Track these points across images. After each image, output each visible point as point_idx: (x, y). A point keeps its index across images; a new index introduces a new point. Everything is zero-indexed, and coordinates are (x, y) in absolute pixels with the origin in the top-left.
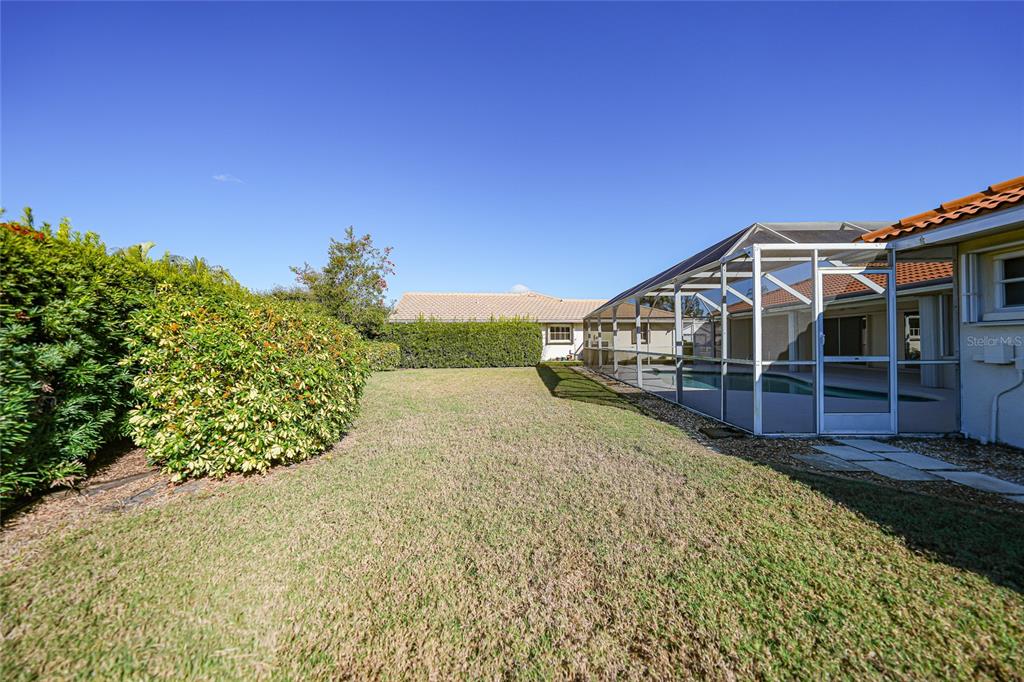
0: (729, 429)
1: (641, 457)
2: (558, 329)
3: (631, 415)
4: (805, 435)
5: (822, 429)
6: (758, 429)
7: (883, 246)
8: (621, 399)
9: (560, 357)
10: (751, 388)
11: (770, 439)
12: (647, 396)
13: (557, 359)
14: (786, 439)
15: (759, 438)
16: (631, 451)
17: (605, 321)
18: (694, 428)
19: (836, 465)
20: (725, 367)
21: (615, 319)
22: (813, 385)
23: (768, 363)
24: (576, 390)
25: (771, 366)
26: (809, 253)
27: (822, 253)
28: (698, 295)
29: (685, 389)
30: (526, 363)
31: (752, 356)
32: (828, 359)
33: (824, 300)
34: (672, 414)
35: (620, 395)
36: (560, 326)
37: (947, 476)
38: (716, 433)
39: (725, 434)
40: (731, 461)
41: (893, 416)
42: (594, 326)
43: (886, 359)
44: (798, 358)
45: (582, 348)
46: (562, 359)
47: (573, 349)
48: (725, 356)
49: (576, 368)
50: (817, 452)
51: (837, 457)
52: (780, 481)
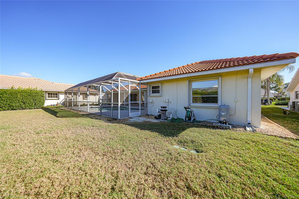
0: (113, 119)
1: (95, 128)
2: (51, 94)
3: (89, 119)
4: (127, 118)
5: (130, 116)
6: (119, 118)
7: (139, 82)
8: (83, 116)
9: (53, 104)
10: (118, 110)
11: (121, 119)
12: (91, 114)
13: (51, 105)
14: (124, 119)
15: (119, 119)
16: (92, 127)
17: (74, 92)
18: (105, 120)
19: (132, 122)
20: (112, 105)
21: (79, 91)
22: (128, 108)
23: (121, 103)
24: (66, 115)
25: (122, 104)
26: (128, 81)
27: (130, 81)
28: (104, 86)
29: (102, 111)
30: (36, 107)
31: (118, 102)
32: (131, 102)
33: (131, 90)
34: (99, 118)
35: (83, 115)
36: (53, 93)
37: (145, 120)
38: (111, 120)
39: (113, 120)
40: (114, 124)
41: (140, 112)
42: (70, 93)
43: (139, 102)
44: (126, 102)
45: (63, 101)
46: (54, 105)
47: (59, 101)
48: (112, 102)
49: (62, 108)
50: (129, 120)
51: (132, 120)
52: (124, 126)
